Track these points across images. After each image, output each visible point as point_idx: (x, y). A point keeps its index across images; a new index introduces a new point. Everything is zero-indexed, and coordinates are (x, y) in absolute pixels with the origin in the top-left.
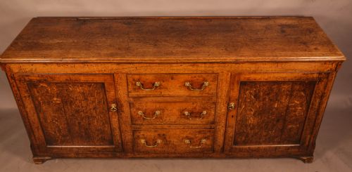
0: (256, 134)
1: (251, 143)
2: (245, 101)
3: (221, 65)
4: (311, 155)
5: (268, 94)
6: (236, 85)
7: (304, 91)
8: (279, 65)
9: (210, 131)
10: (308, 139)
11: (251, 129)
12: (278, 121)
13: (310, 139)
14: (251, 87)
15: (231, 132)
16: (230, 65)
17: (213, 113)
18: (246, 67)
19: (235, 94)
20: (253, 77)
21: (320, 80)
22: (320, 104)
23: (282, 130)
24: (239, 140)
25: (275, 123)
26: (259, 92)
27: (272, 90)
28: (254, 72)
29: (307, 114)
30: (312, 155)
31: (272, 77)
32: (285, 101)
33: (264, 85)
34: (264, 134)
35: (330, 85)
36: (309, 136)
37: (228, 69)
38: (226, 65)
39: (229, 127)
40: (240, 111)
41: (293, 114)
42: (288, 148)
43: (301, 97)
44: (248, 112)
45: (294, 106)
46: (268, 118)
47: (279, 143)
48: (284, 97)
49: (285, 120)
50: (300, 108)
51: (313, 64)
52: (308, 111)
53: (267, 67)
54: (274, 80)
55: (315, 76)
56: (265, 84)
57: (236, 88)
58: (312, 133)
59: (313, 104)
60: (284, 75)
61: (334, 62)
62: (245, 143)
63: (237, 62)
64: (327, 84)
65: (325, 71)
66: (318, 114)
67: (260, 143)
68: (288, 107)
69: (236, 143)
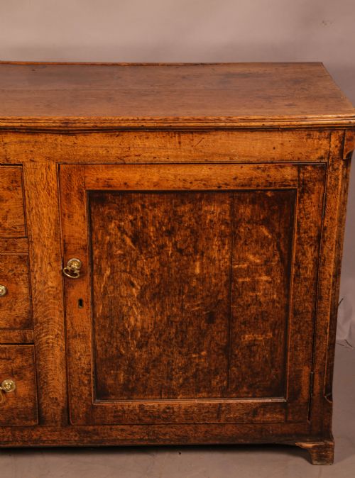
0: (156, 362)
1: (146, 392)
2: (110, 256)
3: (27, 138)
4: (324, 433)
5: (170, 233)
6: (76, 203)
7: (267, 222)
8: (185, 138)
9: (22, 352)
10: (305, 379)
11: (140, 347)
12: (211, 319)
13: (312, 378)
14: (120, 211)
15: (83, 353)
16: (51, 138)
17: (25, 290)
18: (95, 145)
19: (77, 228)
20: (120, 177)
21: (304, 187)
22: (319, 263)
23: (227, 350)
24: (110, 382)
25: (203, 324)
26: (144, 226)
27: (178, 218)
28: (121, 163)
29: (287, 296)
30: (330, 438)
31: (172, 178)
32: (219, 253)
33: (154, 205)
34: (180, 361)
35: (334, 203)
36: (306, 370)
37: (46, 150)
38: (41, 138)
39: (75, 337)
40: (99, 287)
41: (248, 296)
42: (255, 411)
43: (262, 242)
44: (124, 290)
45: (249, 272)
46: (182, 309)
47: (225, 393)
48: (216, 242)
49: (229, 316)
50: (264, 278)
51: (277, 138)
52: (287, 287)
53: (153, 146)
54: (179, 185)
55: (289, 173)
56: (155, 199)
57: (79, 211)
58: (312, 361)
59: (298, 265)
60: (204, 171)
61: (332, 128)
62: (129, 391)
63: (67, 130)
64: (325, 200)
65: (314, 158)
66: (317, 298)
67: (172, 394)
68: (232, 275)
69: (102, 392)
